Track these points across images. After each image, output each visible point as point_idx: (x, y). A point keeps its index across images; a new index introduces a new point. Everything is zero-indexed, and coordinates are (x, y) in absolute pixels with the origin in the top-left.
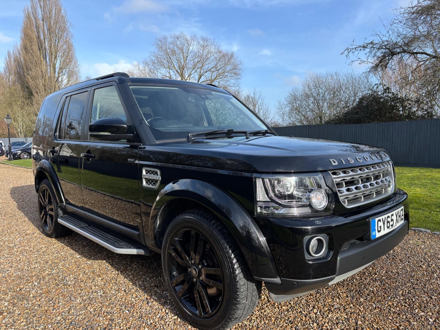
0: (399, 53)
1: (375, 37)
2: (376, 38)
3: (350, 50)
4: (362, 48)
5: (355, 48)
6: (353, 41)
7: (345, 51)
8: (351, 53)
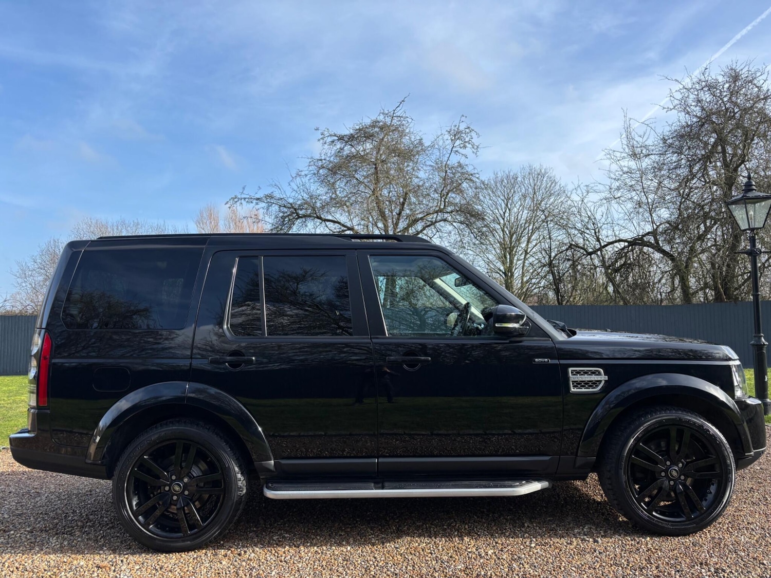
0: (305, 216)
1: (273, 189)
2: (276, 190)
3: (236, 200)
4: (255, 201)
5: (245, 199)
6: (244, 188)
7: (230, 200)
8: (238, 203)
